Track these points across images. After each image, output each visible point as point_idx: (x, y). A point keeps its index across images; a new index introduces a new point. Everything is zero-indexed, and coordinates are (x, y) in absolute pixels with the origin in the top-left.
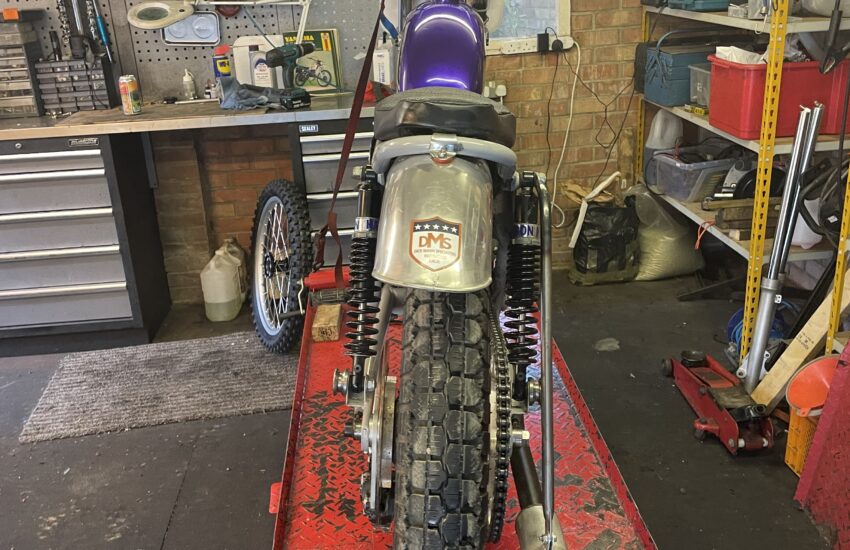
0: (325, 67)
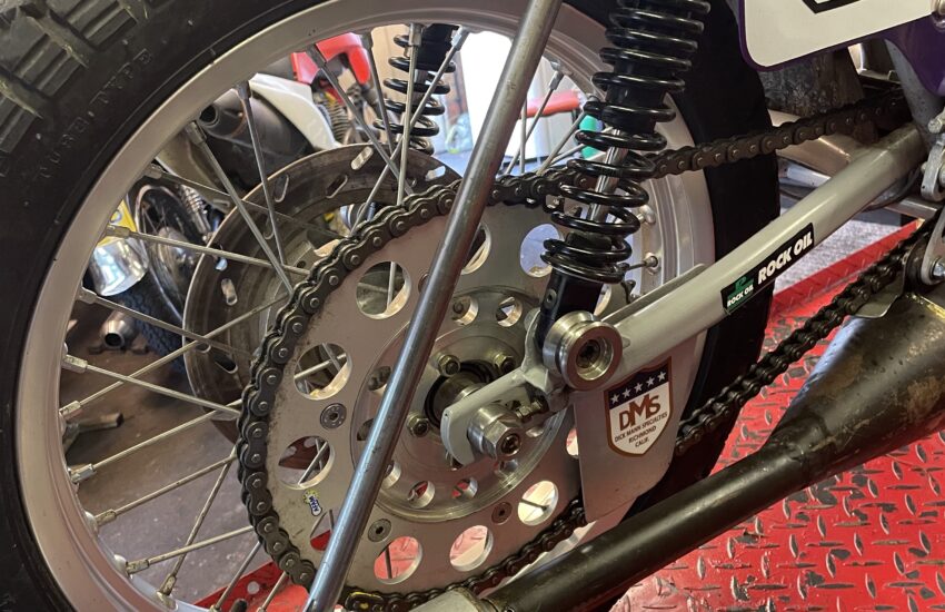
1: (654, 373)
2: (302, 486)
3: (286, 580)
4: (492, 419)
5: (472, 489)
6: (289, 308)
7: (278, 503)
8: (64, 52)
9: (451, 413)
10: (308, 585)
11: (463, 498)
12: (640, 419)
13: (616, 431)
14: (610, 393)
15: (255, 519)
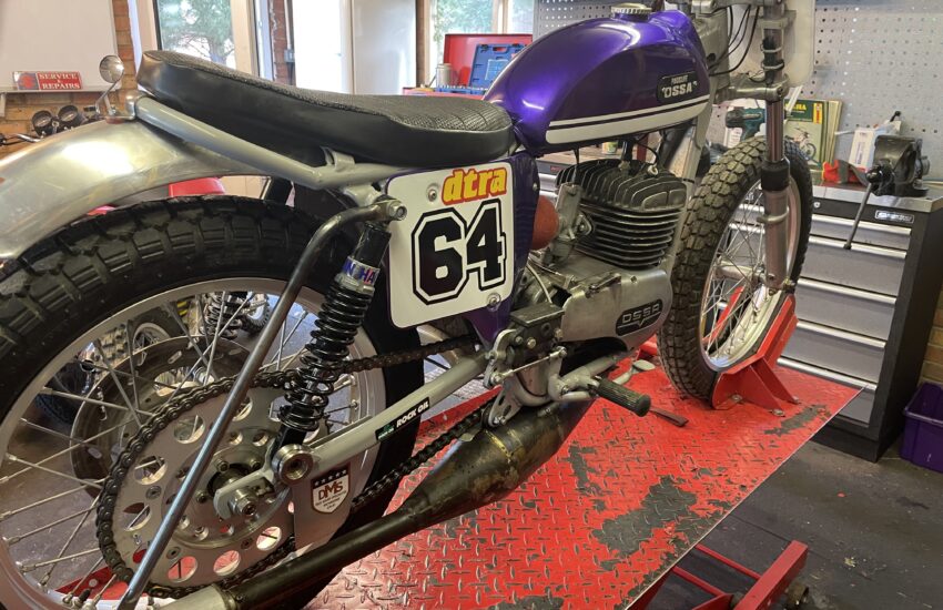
0: (811, 140)
1: (340, 470)
2: (131, 529)
3: (116, 579)
4: (242, 496)
5: (231, 531)
6: (136, 438)
7: (116, 538)
8: (34, 316)
9: (220, 492)
10: (128, 582)
11: (225, 536)
12: (331, 494)
13: (316, 500)
14: (314, 481)
15: (102, 546)
